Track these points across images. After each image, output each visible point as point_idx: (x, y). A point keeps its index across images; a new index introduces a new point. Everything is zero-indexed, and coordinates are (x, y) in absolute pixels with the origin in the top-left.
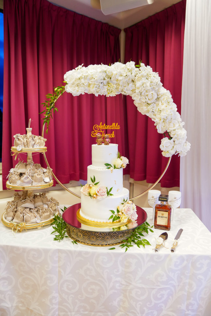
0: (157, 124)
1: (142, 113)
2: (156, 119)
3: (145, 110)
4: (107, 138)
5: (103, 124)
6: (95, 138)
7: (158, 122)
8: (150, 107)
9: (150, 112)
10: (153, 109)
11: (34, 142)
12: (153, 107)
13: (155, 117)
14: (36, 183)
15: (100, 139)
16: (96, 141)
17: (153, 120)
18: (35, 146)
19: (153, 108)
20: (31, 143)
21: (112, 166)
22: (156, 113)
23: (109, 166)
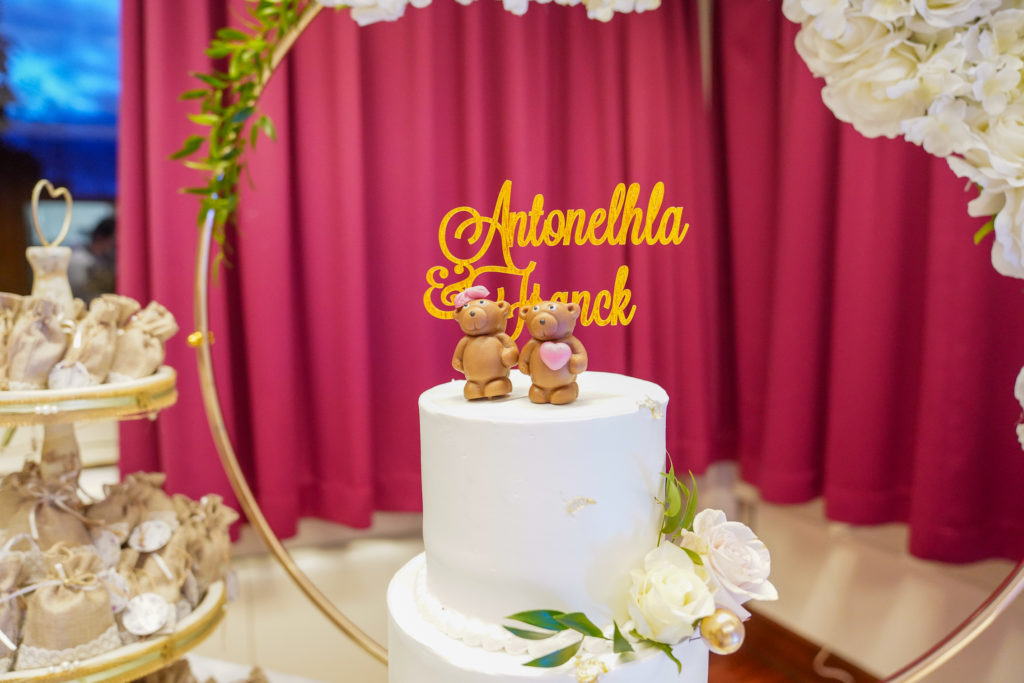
0: (1000, 200)
1: (859, 127)
2: (995, 160)
3: (894, 92)
4: (555, 340)
5: (520, 204)
6: (451, 333)
7: (1014, 183)
8: (937, 69)
9: (937, 108)
10: (970, 80)
11: (52, 349)
12: (971, 64)
13: (981, 146)
14: (43, 651)
15: (491, 341)
16: (456, 364)
17: (959, 169)
18: (60, 375)
19: (972, 71)
20: (23, 355)
21: (594, 632)
22: (994, 108)
23: (564, 638)
